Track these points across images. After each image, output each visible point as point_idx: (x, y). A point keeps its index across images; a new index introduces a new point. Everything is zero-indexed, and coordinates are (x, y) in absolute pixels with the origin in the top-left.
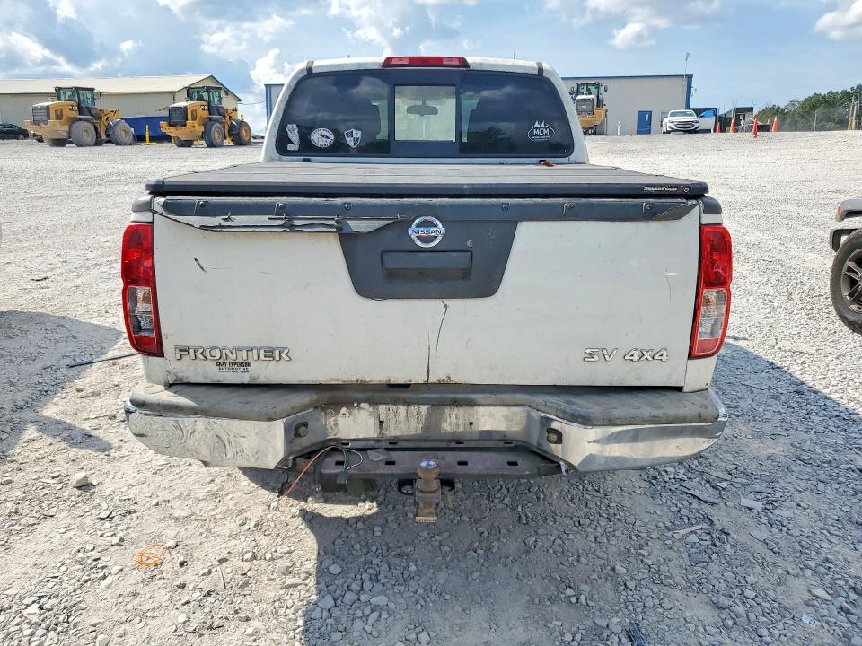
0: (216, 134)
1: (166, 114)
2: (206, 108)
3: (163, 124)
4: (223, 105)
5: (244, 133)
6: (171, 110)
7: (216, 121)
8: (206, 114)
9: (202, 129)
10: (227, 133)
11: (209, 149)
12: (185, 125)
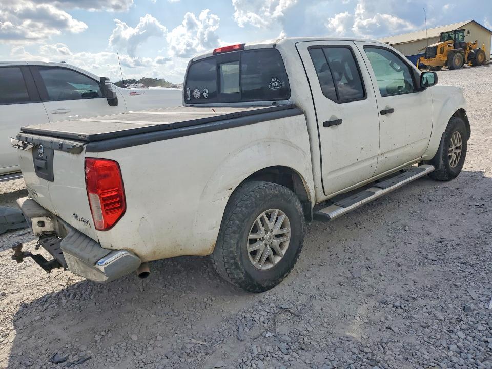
0: (457, 61)
1: (424, 52)
2: (452, 45)
3: (422, 58)
4: (465, 41)
5: (480, 57)
6: (428, 49)
7: (457, 52)
8: (451, 48)
9: (446, 58)
10: (466, 59)
11: (450, 71)
12: (435, 58)
